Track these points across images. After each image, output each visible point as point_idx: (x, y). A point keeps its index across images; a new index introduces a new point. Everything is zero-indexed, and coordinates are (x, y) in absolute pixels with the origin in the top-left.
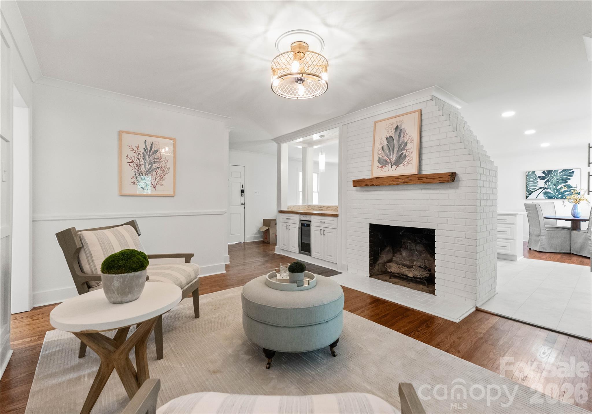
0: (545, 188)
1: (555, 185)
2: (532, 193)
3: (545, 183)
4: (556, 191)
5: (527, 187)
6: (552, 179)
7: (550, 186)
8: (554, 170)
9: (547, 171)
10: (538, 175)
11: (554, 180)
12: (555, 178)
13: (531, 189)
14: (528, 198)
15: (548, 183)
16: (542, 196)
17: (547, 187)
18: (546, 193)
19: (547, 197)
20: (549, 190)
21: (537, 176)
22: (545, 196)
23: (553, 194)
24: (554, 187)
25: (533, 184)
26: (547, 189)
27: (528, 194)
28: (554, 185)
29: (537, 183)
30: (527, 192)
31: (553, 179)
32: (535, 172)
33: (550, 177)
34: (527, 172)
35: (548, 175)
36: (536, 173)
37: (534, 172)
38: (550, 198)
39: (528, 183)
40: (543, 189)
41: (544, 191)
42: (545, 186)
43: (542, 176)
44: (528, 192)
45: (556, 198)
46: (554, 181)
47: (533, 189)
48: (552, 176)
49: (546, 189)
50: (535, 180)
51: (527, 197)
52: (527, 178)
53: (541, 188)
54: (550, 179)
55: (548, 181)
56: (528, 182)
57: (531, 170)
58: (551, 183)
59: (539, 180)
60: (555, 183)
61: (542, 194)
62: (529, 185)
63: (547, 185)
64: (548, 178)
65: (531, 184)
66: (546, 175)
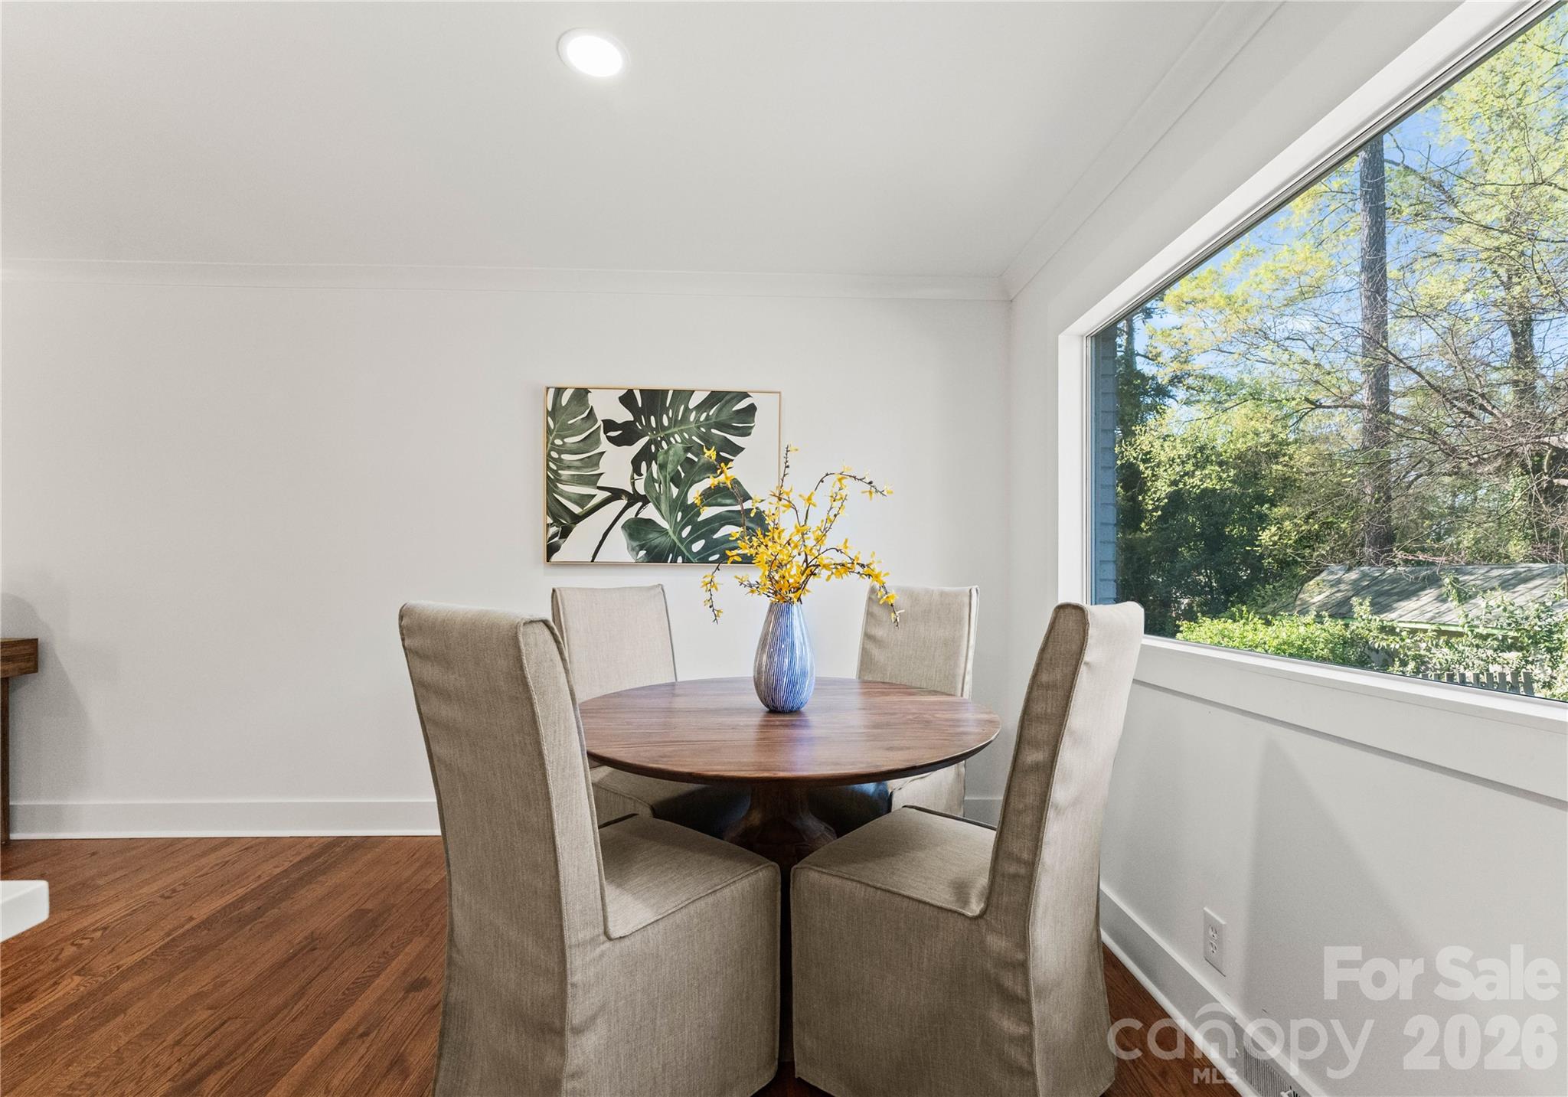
0: (634, 498)
1: (676, 480)
2: (576, 523)
3: (636, 463)
4: (680, 514)
5: (552, 484)
6: (664, 444)
7: (657, 485)
8: (674, 391)
9: (641, 391)
10: (601, 415)
11: (671, 452)
12: (676, 436)
13: (569, 499)
14: (555, 558)
15: (649, 467)
16: (619, 546)
17: (642, 492)
18: (638, 530)
19: (642, 553)
20: (650, 512)
21: (600, 423)
22: (635, 544)
23: (671, 533)
24: (675, 491)
25: (577, 468)
26: (645, 500)
27: (553, 530)
28: (672, 480)
29: (597, 464)
30: (550, 521)
31: (669, 443)
32: (586, 391)
33: (656, 429)
34: (552, 392)
35: (648, 421)
36: (593, 399)
37: (581, 394)
38: (657, 556)
39: (554, 460)
40: (623, 502)
41: (630, 514)
42: (633, 484)
43: (619, 421)
44: (556, 521)
45: (680, 559)
46: (675, 454)
47: (581, 500)
48: (664, 428)
49: (640, 504)
50: (588, 442)
51: (552, 549)
52: (549, 431)
53: (616, 494)
54: (658, 446)
55: (645, 456)
56: (554, 455)
57: (572, 381)
58: (662, 467)
59: (605, 445)
60: (679, 468)
61: (618, 536)
62: (560, 475)
63: (643, 480)
64: (648, 435)
65: (569, 468)
66: (637, 418)
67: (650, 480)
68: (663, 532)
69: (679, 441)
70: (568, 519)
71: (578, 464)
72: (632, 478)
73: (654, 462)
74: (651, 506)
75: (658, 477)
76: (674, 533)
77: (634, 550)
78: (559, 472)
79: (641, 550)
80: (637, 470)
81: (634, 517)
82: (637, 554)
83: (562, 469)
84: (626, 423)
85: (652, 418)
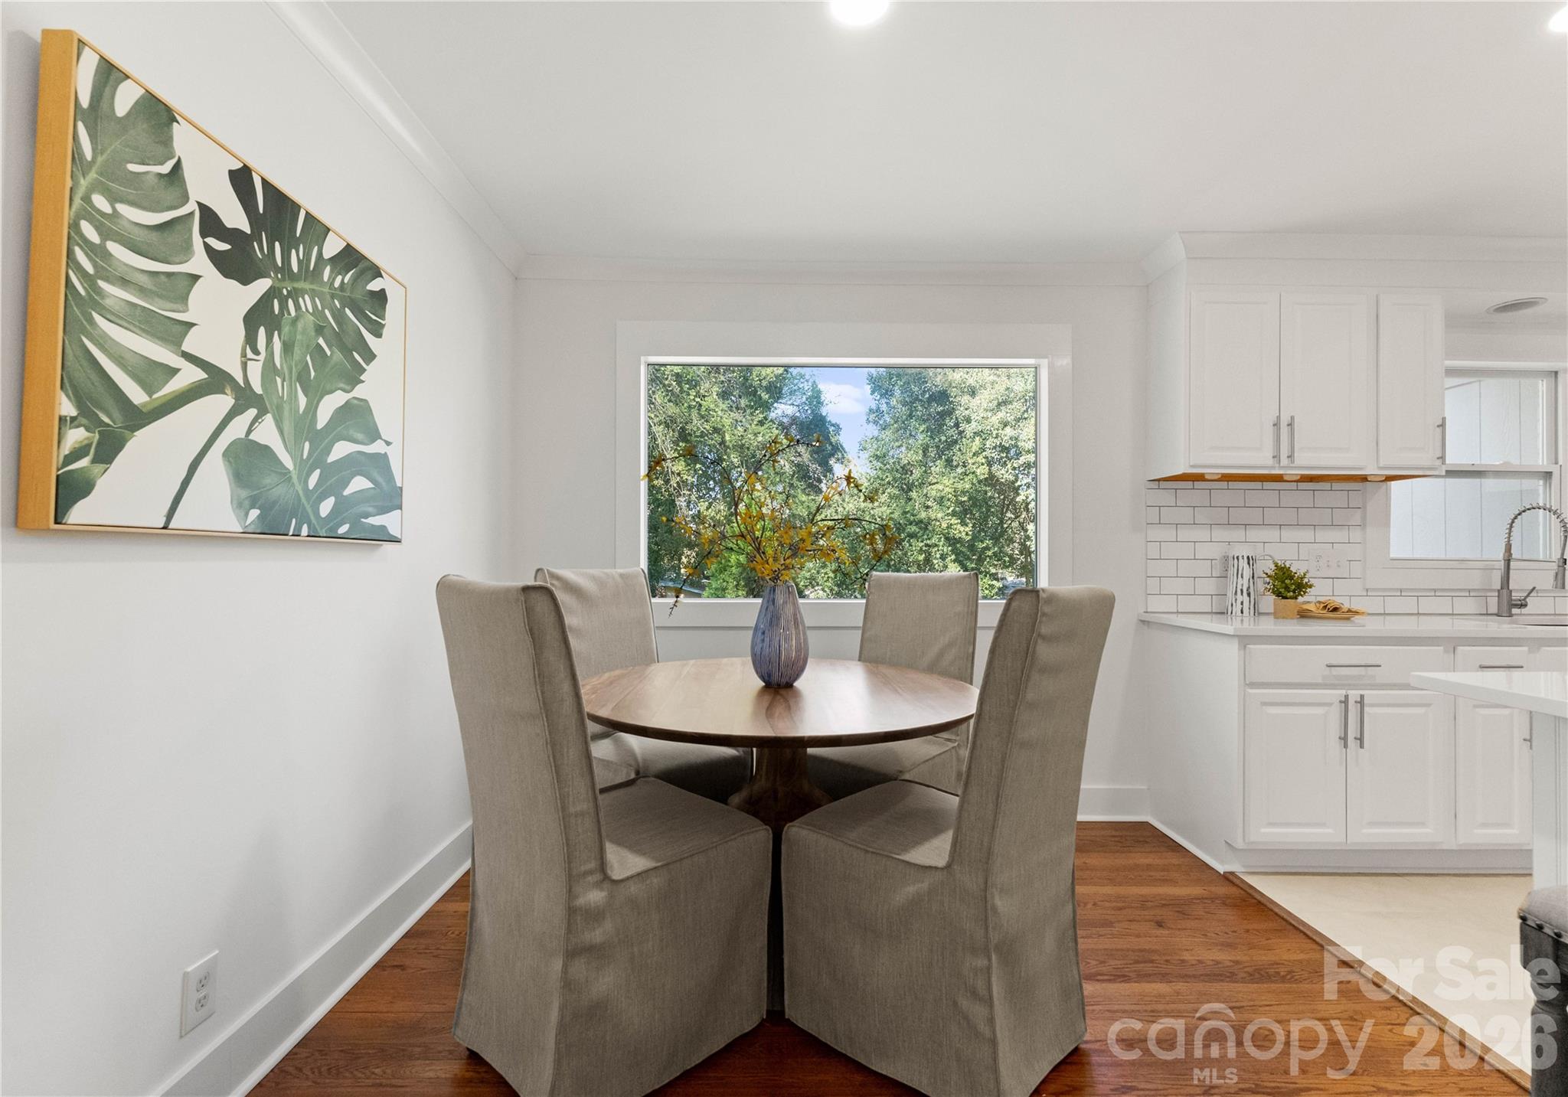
0: (245, 398)
3: (250, 331)
4: (307, 445)
6: (291, 304)
7: (282, 381)
8: (307, 213)
9: (264, 182)
11: (301, 326)
12: (309, 300)
13: (120, 363)
14: (73, 514)
15: (268, 340)
16: (217, 493)
17: (257, 389)
18: (248, 464)
19: (253, 514)
20: (267, 433)
21: (191, 207)
22: (244, 493)
23: (293, 475)
24: (302, 399)
25: (142, 291)
26: (261, 408)
27: (76, 435)
28: (300, 378)
29: (184, 299)
30: (69, 408)
31: (299, 307)
32: (170, 114)
33: (284, 271)
34: (92, 61)
37: (159, 114)
38: (275, 523)
40: (228, 402)
41: (237, 429)
42: (245, 368)
43: (229, 224)
44: (87, 412)
45: (304, 532)
46: (308, 331)
47: (151, 373)
48: (292, 275)
49: (252, 412)
53: (216, 380)
56: (89, 232)
58: (287, 348)
59: (199, 263)
60: (308, 358)
61: (215, 471)
62: (99, 291)
63: (260, 364)
64: (270, 277)
65: (124, 282)
66: (255, 235)
67: (269, 369)
68: (285, 473)
69: (311, 311)
70: (117, 415)
71: (144, 280)
72: (244, 355)
73: (276, 333)
74: (269, 418)
75: (281, 365)
76: (299, 478)
77: (240, 507)
78: (101, 283)
79: (253, 507)
80: (251, 340)
81: (243, 436)
82: (247, 514)
83: (107, 280)
84: (237, 232)
85: (277, 244)
